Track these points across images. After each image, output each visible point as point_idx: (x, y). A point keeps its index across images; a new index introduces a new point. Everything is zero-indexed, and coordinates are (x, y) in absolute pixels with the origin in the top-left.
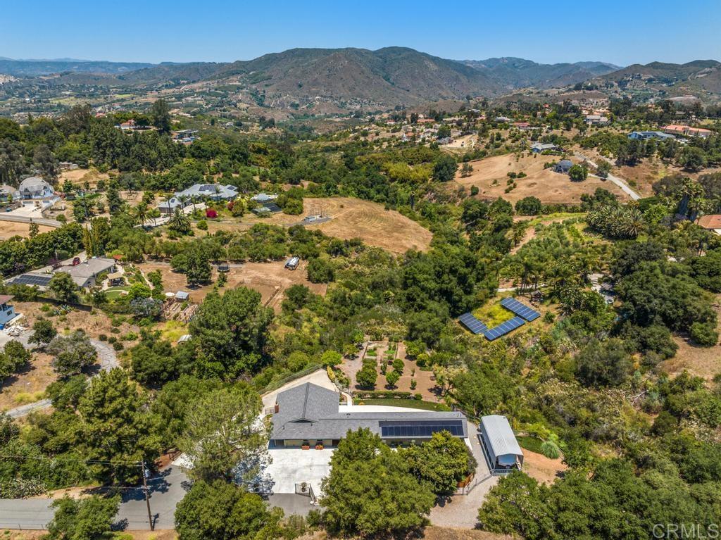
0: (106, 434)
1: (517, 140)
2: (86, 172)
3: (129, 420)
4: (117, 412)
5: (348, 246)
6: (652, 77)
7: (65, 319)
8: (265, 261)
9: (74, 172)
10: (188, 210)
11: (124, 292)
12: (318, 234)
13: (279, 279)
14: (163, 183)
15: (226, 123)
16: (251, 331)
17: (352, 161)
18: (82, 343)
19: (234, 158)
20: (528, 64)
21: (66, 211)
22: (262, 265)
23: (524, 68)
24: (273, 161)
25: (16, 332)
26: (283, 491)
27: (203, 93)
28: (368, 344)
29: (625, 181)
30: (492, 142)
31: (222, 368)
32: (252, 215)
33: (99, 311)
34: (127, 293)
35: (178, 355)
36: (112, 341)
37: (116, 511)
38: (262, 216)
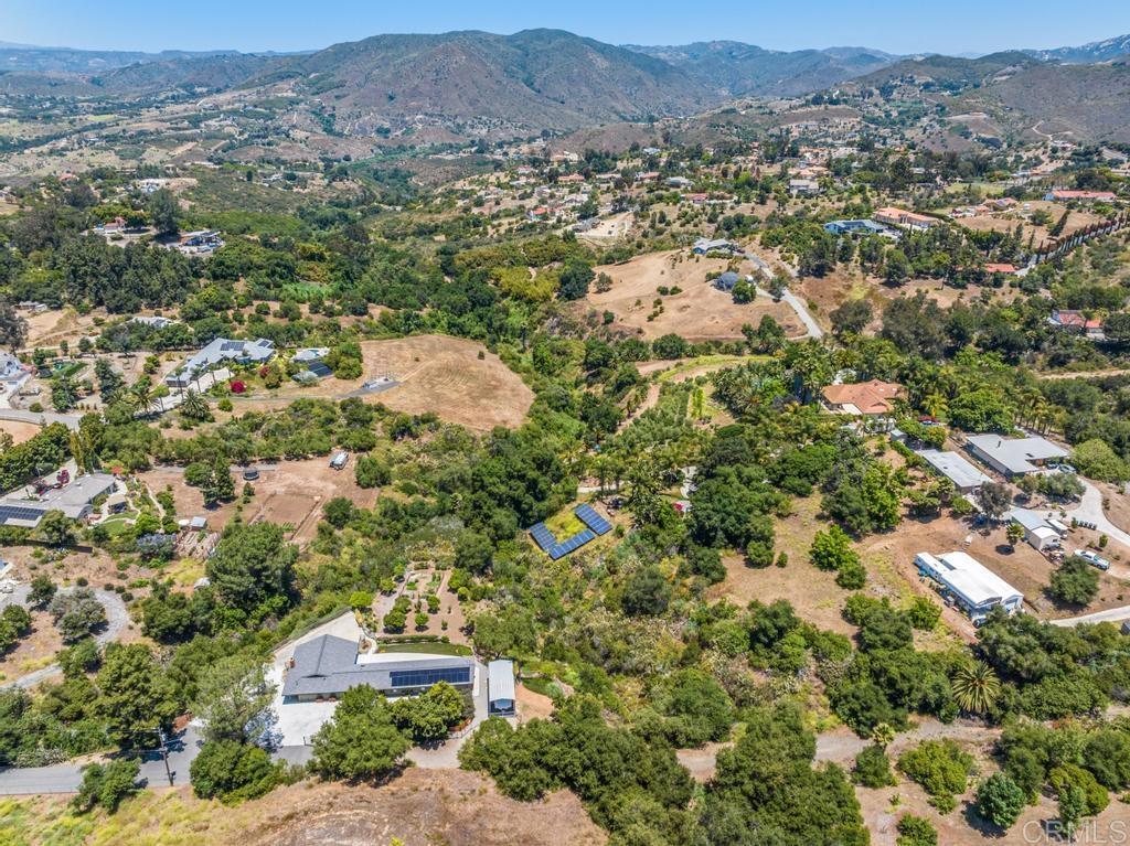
0: (125, 704)
1: (688, 222)
2: (59, 315)
3: (144, 691)
4: (133, 686)
5: (418, 424)
6: (930, 80)
7: (62, 566)
8: (306, 458)
9: (43, 316)
10: (205, 382)
11: (128, 521)
12: (380, 408)
13: (320, 484)
14: (170, 339)
15: (270, 175)
16: (273, 573)
17: (450, 262)
18: (86, 600)
19: (274, 273)
20: (753, 52)
21: (42, 394)
22: (302, 464)
23: (745, 59)
24: (332, 271)
25: (9, 588)
26: (294, 743)
27: (234, 112)
28: (411, 574)
29: (804, 301)
30: (652, 226)
31: (244, 614)
32: (292, 384)
33: (101, 551)
34: (134, 522)
35: (194, 606)
36: (120, 590)
37: (138, 771)
38: (305, 384)
